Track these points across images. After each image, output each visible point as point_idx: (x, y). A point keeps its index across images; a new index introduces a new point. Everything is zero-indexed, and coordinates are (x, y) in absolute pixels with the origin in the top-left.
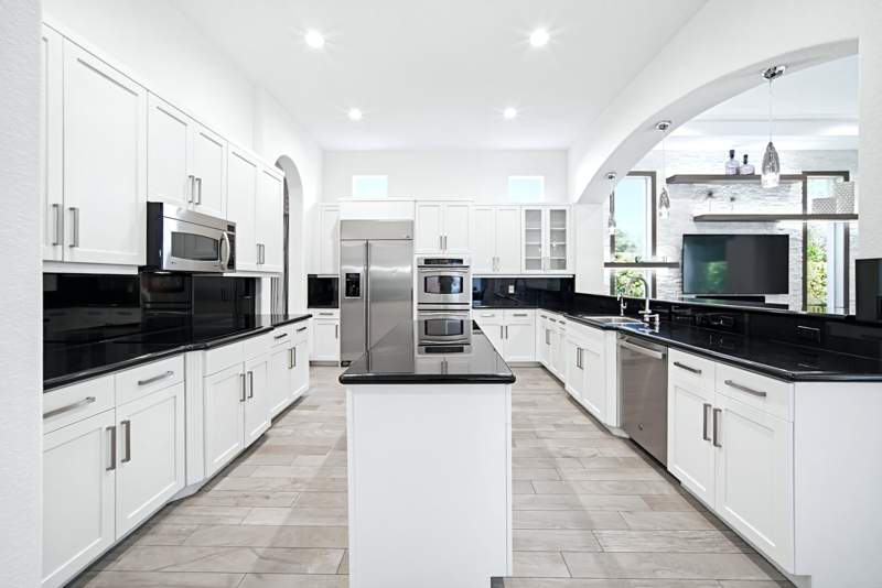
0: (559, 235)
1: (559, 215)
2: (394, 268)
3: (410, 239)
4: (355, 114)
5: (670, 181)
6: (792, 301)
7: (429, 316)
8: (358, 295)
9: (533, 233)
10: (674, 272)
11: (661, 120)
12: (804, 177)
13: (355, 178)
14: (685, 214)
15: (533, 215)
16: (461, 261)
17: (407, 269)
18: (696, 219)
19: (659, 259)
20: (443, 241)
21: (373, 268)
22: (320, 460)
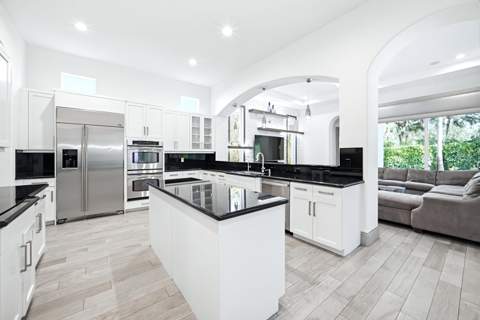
0: (208, 131)
1: (208, 121)
2: (109, 147)
3: (121, 127)
4: (81, 26)
5: (250, 111)
6: (284, 162)
7: (136, 178)
8: (76, 166)
9: (196, 129)
10: (252, 151)
11: (263, 86)
12: (288, 116)
13: (63, 74)
14: (254, 126)
15: (195, 119)
16: (157, 143)
17: (119, 148)
18: (259, 129)
19: (246, 145)
20: (146, 130)
21: (90, 146)
22: (111, 293)
